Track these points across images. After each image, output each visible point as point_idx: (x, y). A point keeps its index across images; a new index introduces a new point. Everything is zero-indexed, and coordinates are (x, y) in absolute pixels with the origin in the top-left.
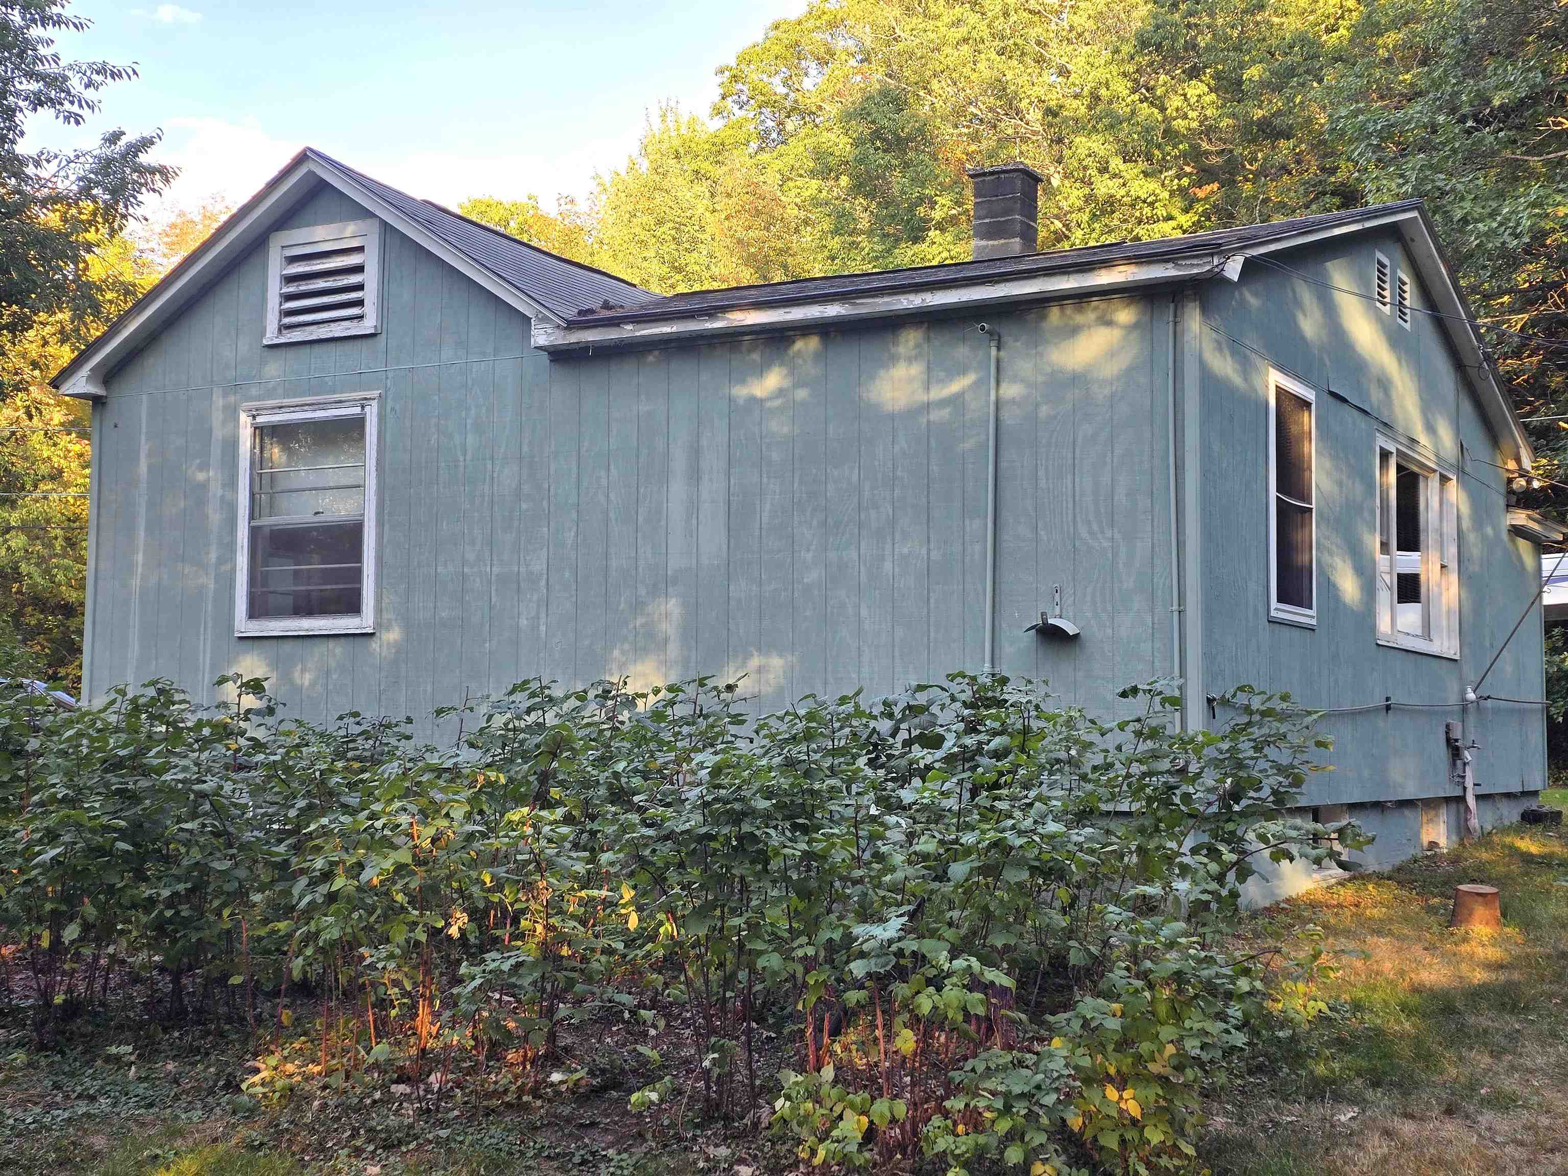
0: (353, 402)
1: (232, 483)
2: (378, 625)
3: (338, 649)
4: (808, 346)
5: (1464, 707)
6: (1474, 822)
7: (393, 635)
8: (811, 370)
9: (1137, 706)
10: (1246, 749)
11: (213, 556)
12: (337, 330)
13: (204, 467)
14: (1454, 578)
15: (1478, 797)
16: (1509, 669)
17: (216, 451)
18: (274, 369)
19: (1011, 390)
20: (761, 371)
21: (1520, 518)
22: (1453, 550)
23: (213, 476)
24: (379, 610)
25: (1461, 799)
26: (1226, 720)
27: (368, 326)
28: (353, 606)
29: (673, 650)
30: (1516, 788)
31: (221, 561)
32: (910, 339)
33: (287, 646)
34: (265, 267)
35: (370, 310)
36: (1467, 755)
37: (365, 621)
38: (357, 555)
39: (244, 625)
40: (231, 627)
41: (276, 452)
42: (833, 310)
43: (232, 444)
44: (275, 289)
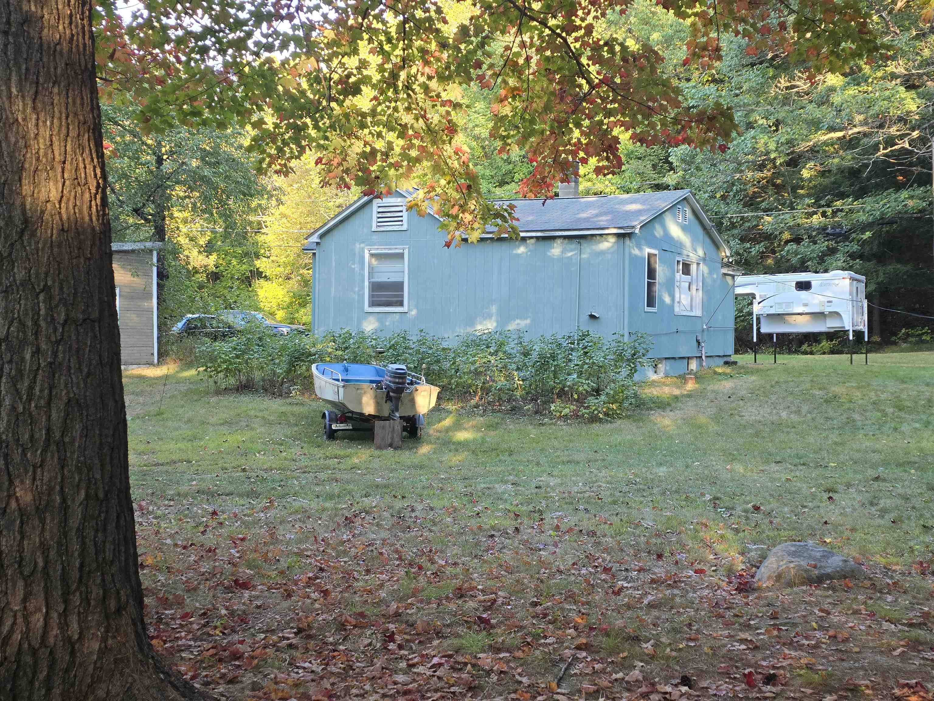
0: (400, 249)
1: (363, 269)
2: (409, 310)
3: (397, 316)
4: (533, 241)
5: (703, 331)
6: (704, 364)
7: (414, 312)
8: (531, 247)
9: (615, 337)
10: (637, 344)
11: (357, 289)
12: (395, 228)
13: (354, 264)
14: (700, 292)
15: (707, 357)
16: (720, 317)
17: (357, 259)
18: (375, 237)
19: (584, 256)
20: (518, 247)
21: (725, 271)
22: (701, 284)
23: (356, 267)
24: (409, 306)
25: (701, 357)
26: (634, 337)
27: (405, 227)
28: (401, 304)
29: (494, 318)
30: (722, 354)
31: (359, 291)
32: (559, 241)
33: (381, 315)
34: (372, 208)
35: (405, 223)
36: (703, 344)
37: (405, 309)
38: (402, 289)
39: (367, 308)
40: (363, 309)
41: (373, 260)
42: (539, 234)
43: (363, 257)
44: (375, 215)
